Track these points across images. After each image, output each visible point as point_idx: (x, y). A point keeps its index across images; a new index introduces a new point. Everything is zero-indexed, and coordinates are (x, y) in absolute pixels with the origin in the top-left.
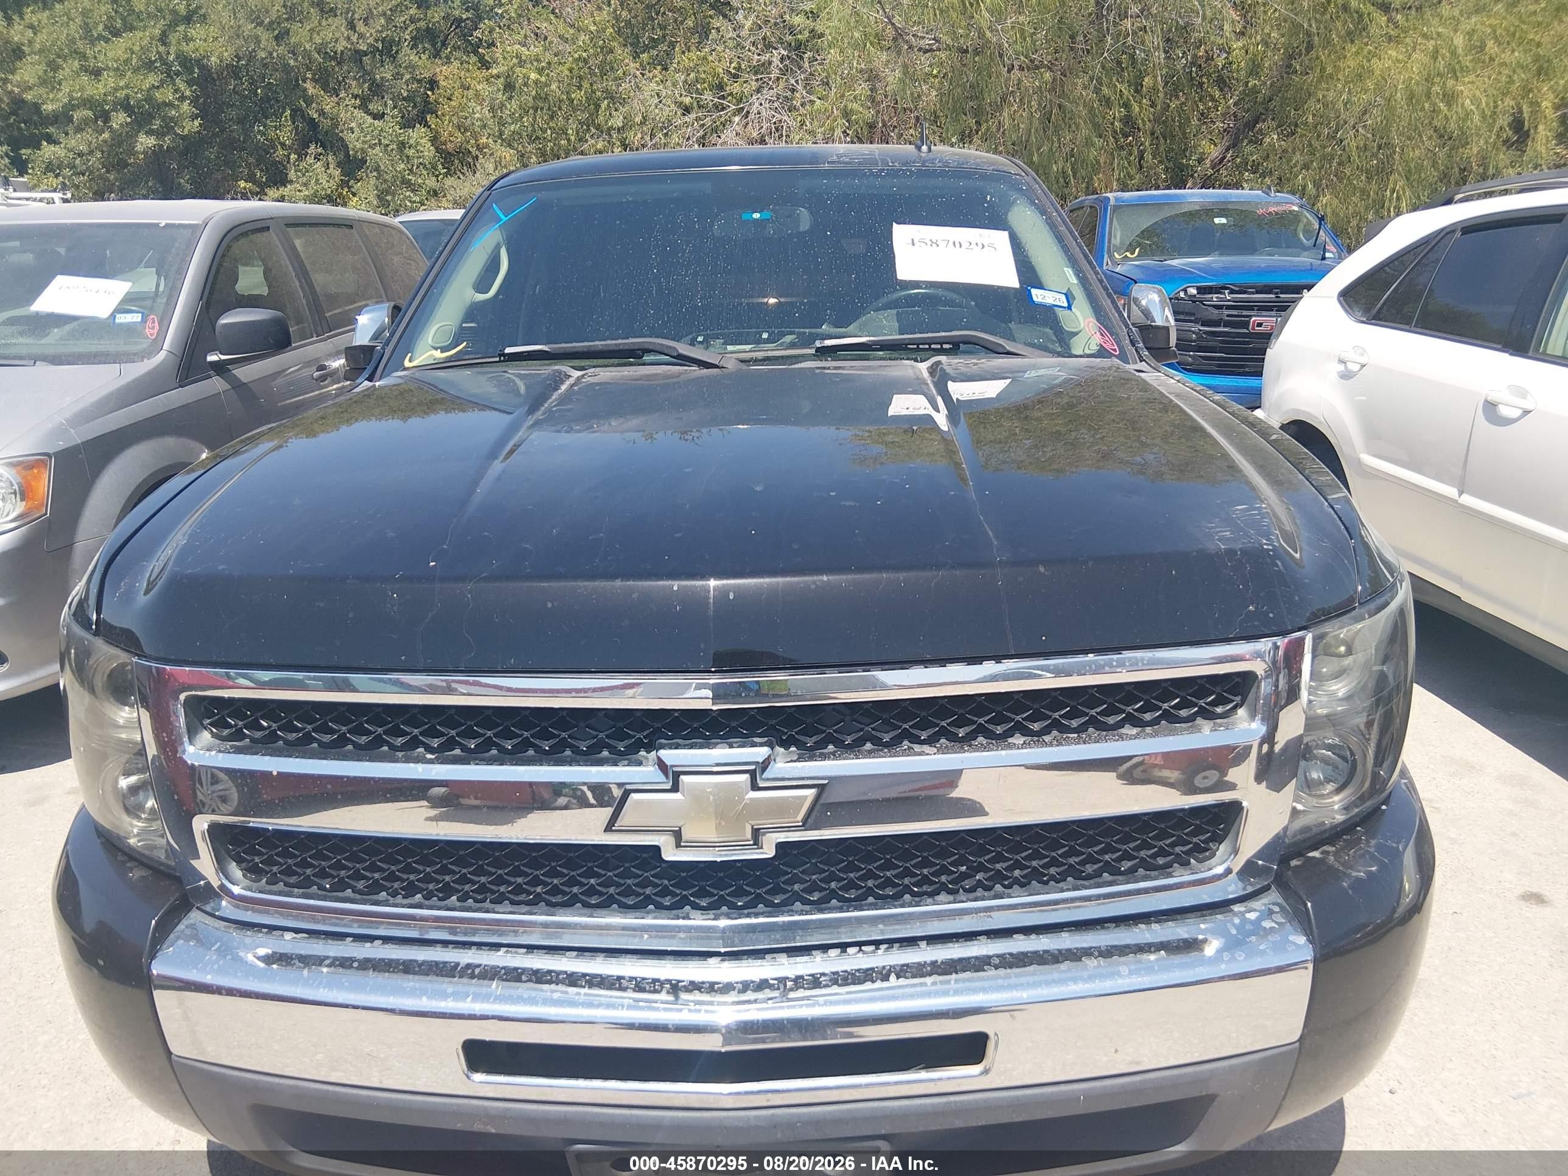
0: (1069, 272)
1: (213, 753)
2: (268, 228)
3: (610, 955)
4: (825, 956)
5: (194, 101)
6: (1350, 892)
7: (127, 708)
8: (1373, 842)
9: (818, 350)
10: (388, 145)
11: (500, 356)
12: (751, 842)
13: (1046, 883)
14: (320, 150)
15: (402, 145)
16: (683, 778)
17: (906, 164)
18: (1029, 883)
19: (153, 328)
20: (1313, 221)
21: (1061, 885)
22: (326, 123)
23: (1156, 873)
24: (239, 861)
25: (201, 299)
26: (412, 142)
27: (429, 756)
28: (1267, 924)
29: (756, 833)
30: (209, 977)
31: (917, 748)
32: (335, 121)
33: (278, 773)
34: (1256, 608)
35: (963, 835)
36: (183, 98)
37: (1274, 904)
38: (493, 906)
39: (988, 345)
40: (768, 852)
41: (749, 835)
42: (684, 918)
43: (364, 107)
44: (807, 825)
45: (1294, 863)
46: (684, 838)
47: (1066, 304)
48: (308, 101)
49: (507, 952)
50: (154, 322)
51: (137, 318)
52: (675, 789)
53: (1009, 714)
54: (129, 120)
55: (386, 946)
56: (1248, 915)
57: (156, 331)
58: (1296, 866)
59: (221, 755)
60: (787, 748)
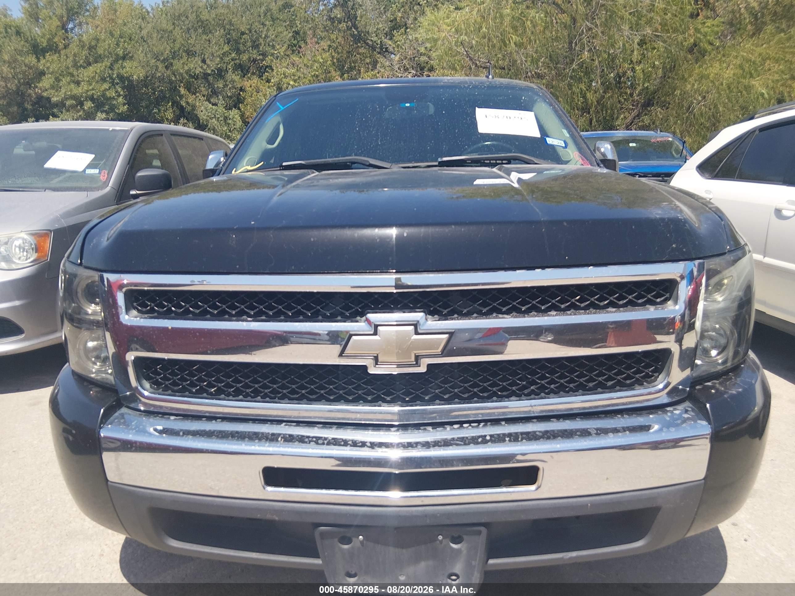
0: (565, 132)
1: (138, 319)
2: (162, 135)
3: (340, 426)
4: (452, 427)
5: (125, 97)
6: (729, 400)
7: (93, 305)
8: (738, 379)
9: (440, 162)
10: (219, 118)
11: (280, 167)
12: (415, 363)
13: (568, 392)
14: (185, 121)
15: (226, 118)
16: (379, 328)
17: (482, 83)
18: (559, 393)
19: (104, 176)
20: (680, 146)
21: (575, 393)
22: (189, 108)
23: (626, 388)
24: (148, 379)
25: (128, 164)
26: (231, 117)
27: (249, 319)
28: (686, 416)
29: (417, 358)
30: (131, 436)
31: (500, 316)
32: (194, 107)
33: (172, 328)
34: (677, 245)
35: (524, 363)
36: (119, 96)
37: (688, 407)
38: (279, 400)
39: (526, 160)
40: (422, 369)
41: (413, 359)
42: (378, 406)
43: (208, 100)
44: (444, 354)
45: (698, 387)
46: (380, 360)
47: (564, 145)
48: (181, 97)
49: (286, 425)
50: (105, 173)
51: (96, 171)
52: (375, 333)
53: (549, 299)
54: (93, 105)
55: (224, 423)
56: (675, 412)
57: (106, 178)
58: (699, 389)
59: (142, 320)
60: (433, 315)
